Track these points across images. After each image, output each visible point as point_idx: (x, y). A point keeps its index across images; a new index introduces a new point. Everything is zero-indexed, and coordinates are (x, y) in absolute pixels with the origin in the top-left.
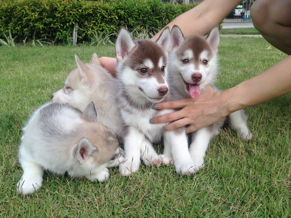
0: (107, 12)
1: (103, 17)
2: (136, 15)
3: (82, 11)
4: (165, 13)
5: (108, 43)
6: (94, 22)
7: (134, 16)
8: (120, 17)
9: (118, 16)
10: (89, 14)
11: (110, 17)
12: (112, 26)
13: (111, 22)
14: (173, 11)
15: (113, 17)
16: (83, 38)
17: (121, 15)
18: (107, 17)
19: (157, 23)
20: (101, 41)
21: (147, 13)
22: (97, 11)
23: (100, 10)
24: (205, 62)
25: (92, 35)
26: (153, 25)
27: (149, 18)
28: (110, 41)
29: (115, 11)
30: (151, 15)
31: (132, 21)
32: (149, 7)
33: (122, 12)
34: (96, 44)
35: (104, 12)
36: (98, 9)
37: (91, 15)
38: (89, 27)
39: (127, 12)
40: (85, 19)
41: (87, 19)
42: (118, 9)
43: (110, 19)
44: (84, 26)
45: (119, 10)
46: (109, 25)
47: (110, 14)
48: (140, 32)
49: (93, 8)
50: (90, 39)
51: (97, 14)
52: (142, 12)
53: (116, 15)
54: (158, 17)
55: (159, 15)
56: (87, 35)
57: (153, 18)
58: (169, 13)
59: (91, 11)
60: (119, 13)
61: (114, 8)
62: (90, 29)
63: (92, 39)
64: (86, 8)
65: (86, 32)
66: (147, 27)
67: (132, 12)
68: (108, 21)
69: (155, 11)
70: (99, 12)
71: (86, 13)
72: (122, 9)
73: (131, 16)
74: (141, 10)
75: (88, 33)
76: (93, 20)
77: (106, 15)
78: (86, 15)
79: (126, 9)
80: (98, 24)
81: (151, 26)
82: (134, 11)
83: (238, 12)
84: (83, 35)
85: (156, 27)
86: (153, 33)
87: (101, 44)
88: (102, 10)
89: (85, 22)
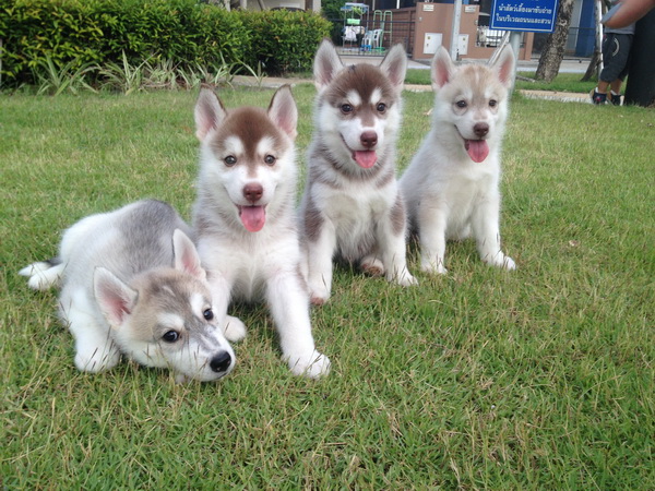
0: (76, 18)
1: (67, 30)
2: (144, 28)
3: (14, 13)
4: (211, 29)
5: (82, 89)
6: (43, 38)
7: (141, 29)
8: (107, 31)
9: (102, 29)
10: (31, 21)
11: (83, 30)
12: (89, 51)
13: (86, 40)
14: (226, 25)
15: (90, 29)
16: (17, 76)
17: (110, 27)
18: (77, 29)
19: (192, 49)
20: (64, 85)
21: (169, 26)
22: (53, 16)
23: (58, 12)
24: (270, 160)
25: (42, 69)
26: (183, 53)
27: (174, 37)
28: (85, 85)
29: (97, 17)
30: (179, 31)
31: (135, 42)
32: (173, 13)
33: (113, 21)
34: (52, 91)
35: (68, 18)
36: (54, 10)
37: (37, 22)
38: (32, 51)
39: (125, 20)
40: (19, 31)
41: (26, 32)
42: (102, 13)
43: (83, 34)
44: (20, 47)
45: (105, 16)
46: (80, 47)
47: (84, 23)
48: (154, 65)
49: (42, 7)
50: (37, 78)
51: (51, 22)
52: (158, 22)
53: (97, 25)
54: (195, 36)
55: (196, 32)
56: (26, 69)
57: (182, 38)
58: (218, 27)
59: (35, 14)
60: (104, 22)
61: (93, 10)
62: (35, 54)
63: (41, 78)
64: (24, 7)
65: (25, 62)
66: (170, 56)
67: (136, 22)
68: (80, 38)
69: (187, 22)
70: (57, 18)
71: (25, 17)
72: (113, 14)
73: (132, 30)
74: (155, 18)
75: (31, 63)
76: (41, 35)
77: (74, 24)
78: (24, 22)
79: (122, 14)
80: (55, 43)
81: (179, 54)
82: (140, 18)
83: (350, 33)
84: (16, 69)
85: (191, 57)
86: (186, 70)
87: (66, 91)
88: (62, 12)
89: (21, 39)
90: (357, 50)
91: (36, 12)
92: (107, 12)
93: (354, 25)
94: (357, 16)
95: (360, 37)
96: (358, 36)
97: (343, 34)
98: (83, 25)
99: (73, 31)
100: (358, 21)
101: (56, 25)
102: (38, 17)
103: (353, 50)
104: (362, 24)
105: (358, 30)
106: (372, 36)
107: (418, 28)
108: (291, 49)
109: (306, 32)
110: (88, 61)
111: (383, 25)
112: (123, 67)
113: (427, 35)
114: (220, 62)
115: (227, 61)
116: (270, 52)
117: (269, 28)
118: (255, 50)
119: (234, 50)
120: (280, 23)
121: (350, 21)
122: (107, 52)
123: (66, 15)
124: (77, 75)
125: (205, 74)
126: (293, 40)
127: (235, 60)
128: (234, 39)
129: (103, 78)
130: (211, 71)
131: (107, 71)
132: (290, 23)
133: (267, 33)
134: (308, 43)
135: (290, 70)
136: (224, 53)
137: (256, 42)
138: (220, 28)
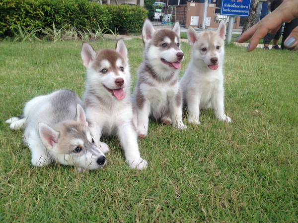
0: (32, 7)
1: (27, 13)
2: (63, 12)
3: (3, 4)
4: (93, 13)
5: (34, 39)
6: (17, 16)
7: (62, 13)
8: (46, 13)
9: (44, 12)
10: (11, 8)
11: (35, 13)
12: (37, 22)
13: (36, 17)
14: (101, 11)
15: (38, 12)
16: (4, 33)
17: (47, 12)
18: (32, 12)
19: (85, 22)
20: (26, 37)
21: (74, 11)
22: (21, 6)
23: (24, 4)
25: (16, 30)
26: (80, 24)
27: (76, 16)
28: (36, 37)
29: (41, 7)
30: (79, 13)
31: (59, 18)
32: (76, 5)
33: (49, 9)
34: (20, 40)
35: (28, 7)
36: (21, 3)
37: (14, 9)
38: (12, 22)
39: (54, 9)
40: (6, 13)
41: (9, 13)
42: (43, 5)
43: (35, 14)
44: (6, 20)
45: (45, 7)
46: (34, 20)
47: (35, 9)
48: (67, 29)
49: (16, 2)
50: (14, 34)
51: (20, 9)
52: (69, 9)
53: (41, 10)
54: (86, 16)
55: (86, 14)
56: (9, 30)
57: (80, 17)
58: (97, 12)
59: (13, 5)
60: (45, 9)
61: (40, 4)
62: (13, 23)
63: (15, 34)
64: (8, 2)
65: (8, 27)
66: (75, 25)
67: (59, 9)
68: (33, 16)
69: (83, 10)
70: (23, 7)
71: (8, 6)
72: (48, 6)
73: (58, 13)
74: (68, 8)
75: (11, 27)
76: (16, 15)
77: (31, 10)
78: (8, 9)
79: (53, 6)
80: (22, 18)
81: (79, 24)
82: (61, 8)
83: (157, 16)
84: (4, 30)
85: (84, 25)
86: (82, 31)
87: (27, 40)
88: (25, 4)
89: (7, 16)
90: (160, 23)
91: (13, 4)
92: (46, 5)
93: (159, 12)
94: (160, 8)
95: (161, 17)
96: (160, 17)
97: (154, 16)
98: (35, 10)
99: (30, 13)
100: (160, 10)
101: (22, 10)
102: (14, 6)
103: (158, 23)
104: (163, 12)
105: (161, 14)
106: (167, 17)
107: (188, 14)
108: (130, 22)
109: (137, 15)
110: (37, 26)
111: (172, 12)
112: (53, 30)
113: (192, 17)
114: (98, 28)
115: (101, 27)
116: (120, 23)
117: (120, 13)
118: (113, 23)
119: (104, 22)
120: (125, 10)
121: (157, 10)
122: (46, 23)
123: (27, 6)
124: (32, 33)
125: (90, 33)
126: (131, 18)
127: (104, 27)
128: (104, 18)
129: (44, 34)
130: (94, 32)
131: (46, 31)
132: (130, 11)
133: (119, 15)
134: (138, 20)
135: (129, 32)
136: (100, 24)
137: (114, 19)
138: (98, 12)
